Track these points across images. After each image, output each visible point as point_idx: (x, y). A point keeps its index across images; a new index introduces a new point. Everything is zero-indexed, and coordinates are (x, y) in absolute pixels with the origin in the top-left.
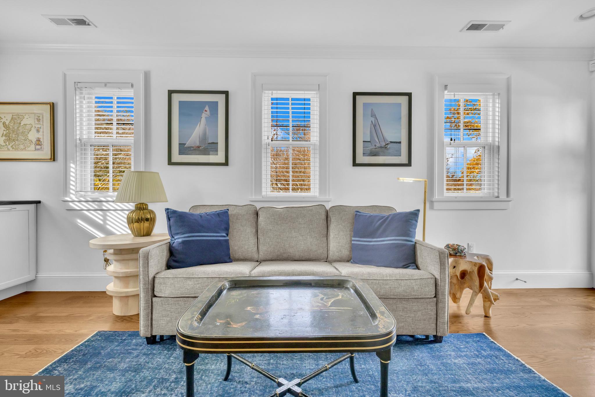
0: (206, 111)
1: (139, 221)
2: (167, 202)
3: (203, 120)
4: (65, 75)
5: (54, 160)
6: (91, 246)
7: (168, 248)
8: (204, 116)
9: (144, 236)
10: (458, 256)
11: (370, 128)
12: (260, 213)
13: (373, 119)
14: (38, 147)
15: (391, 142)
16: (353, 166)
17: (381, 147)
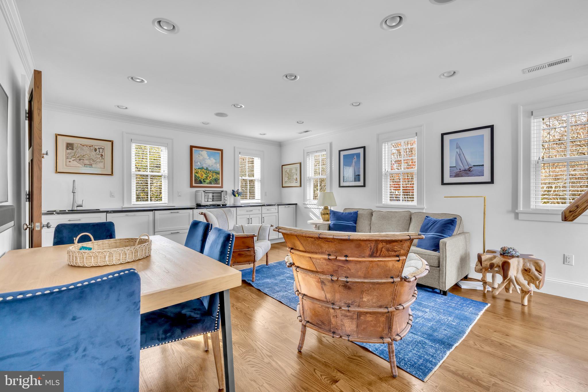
0: (355, 158)
1: (324, 214)
2: (336, 206)
3: (354, 163)
4: (304, 150)
5: (301, 187)
6: (308, 223)
7: (328, 226)
8: (354, 161)
9: (326, 221)
10: (505, 255)
11: (456, 157)
12: (373, 214)
13: (458, 150)
14: (296, 181)
15: (474, 166)
16: (442, 185)
17: (465, 170)
